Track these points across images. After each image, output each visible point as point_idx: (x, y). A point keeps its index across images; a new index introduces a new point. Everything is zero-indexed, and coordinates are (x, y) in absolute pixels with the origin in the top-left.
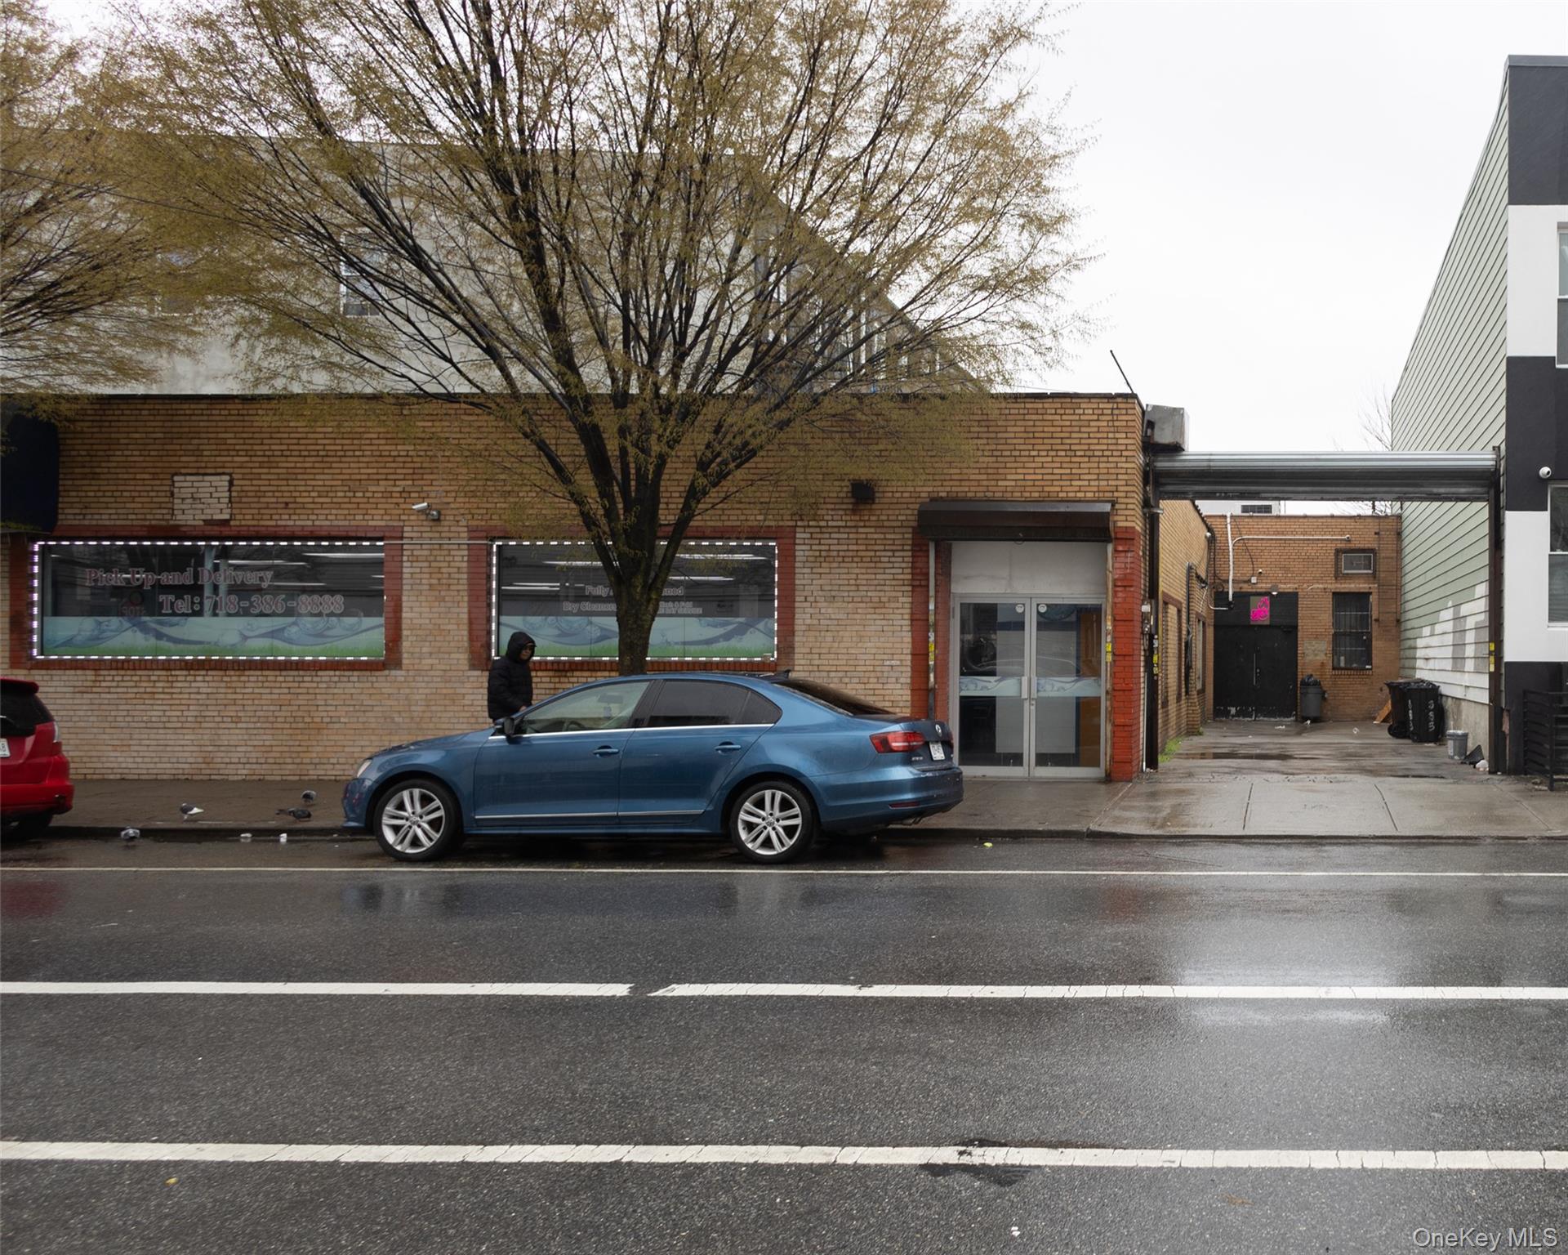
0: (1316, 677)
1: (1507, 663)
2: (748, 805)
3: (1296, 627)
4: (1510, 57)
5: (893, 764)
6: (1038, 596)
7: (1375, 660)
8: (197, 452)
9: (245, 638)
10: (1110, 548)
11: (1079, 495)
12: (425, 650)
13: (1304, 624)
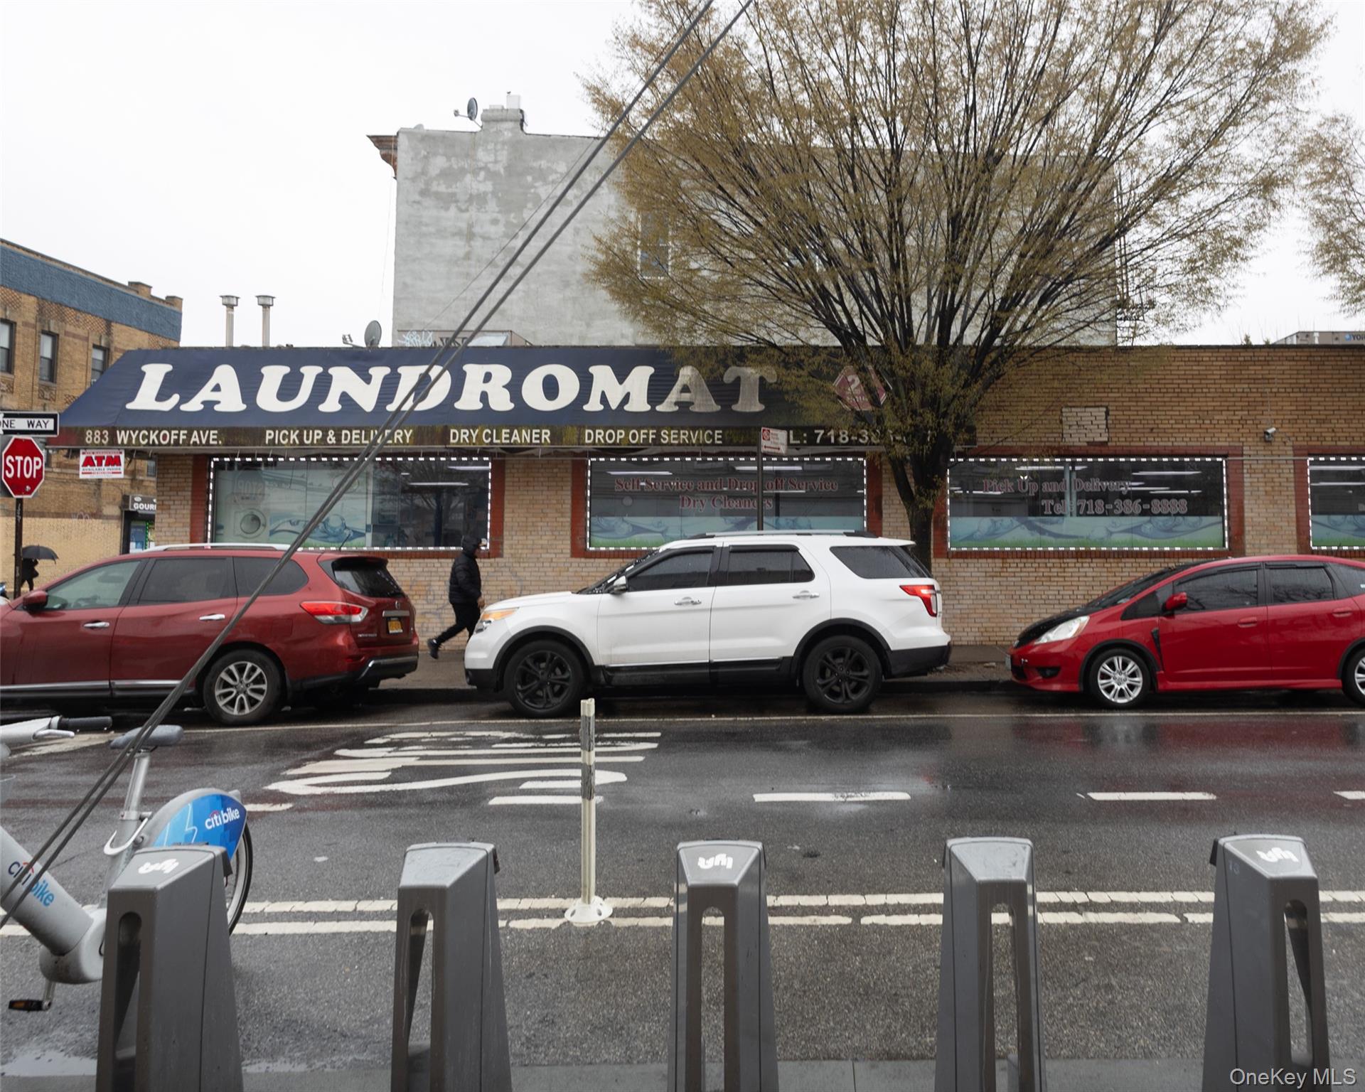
8: (1080, 390)
9: (1111, 533)
12: (1263, 542)
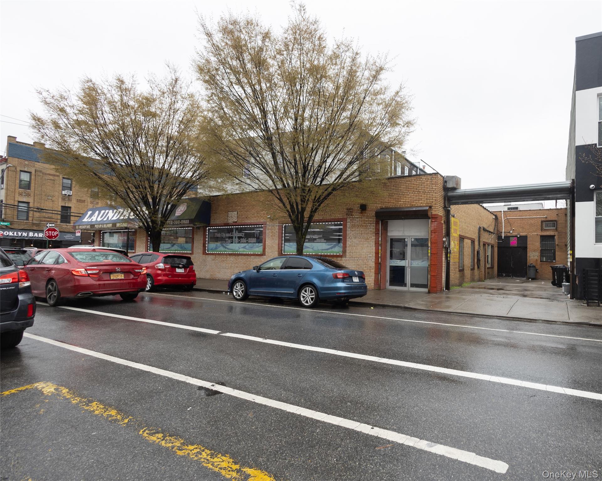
0: (534, 264)
1: (576, 258)
2: (303, 291)
3: (527, 247)
4: (576, 38)
5: (339, 282)
6: (411, 236)
7: (557, 259)
8: (232, 207)
9: (239, 248)
10: (430, 220)
11: (421, 205)
12: (270, 251)
13: (530, 247)
